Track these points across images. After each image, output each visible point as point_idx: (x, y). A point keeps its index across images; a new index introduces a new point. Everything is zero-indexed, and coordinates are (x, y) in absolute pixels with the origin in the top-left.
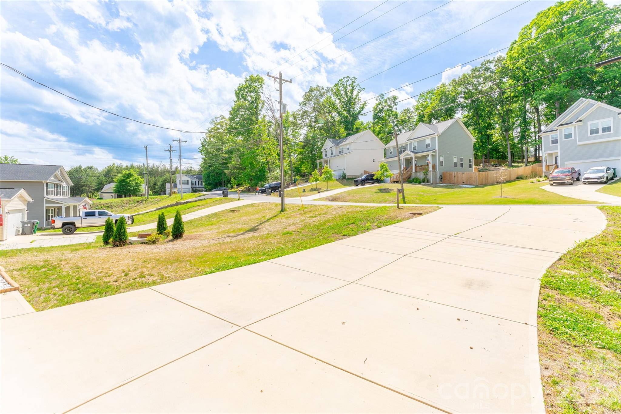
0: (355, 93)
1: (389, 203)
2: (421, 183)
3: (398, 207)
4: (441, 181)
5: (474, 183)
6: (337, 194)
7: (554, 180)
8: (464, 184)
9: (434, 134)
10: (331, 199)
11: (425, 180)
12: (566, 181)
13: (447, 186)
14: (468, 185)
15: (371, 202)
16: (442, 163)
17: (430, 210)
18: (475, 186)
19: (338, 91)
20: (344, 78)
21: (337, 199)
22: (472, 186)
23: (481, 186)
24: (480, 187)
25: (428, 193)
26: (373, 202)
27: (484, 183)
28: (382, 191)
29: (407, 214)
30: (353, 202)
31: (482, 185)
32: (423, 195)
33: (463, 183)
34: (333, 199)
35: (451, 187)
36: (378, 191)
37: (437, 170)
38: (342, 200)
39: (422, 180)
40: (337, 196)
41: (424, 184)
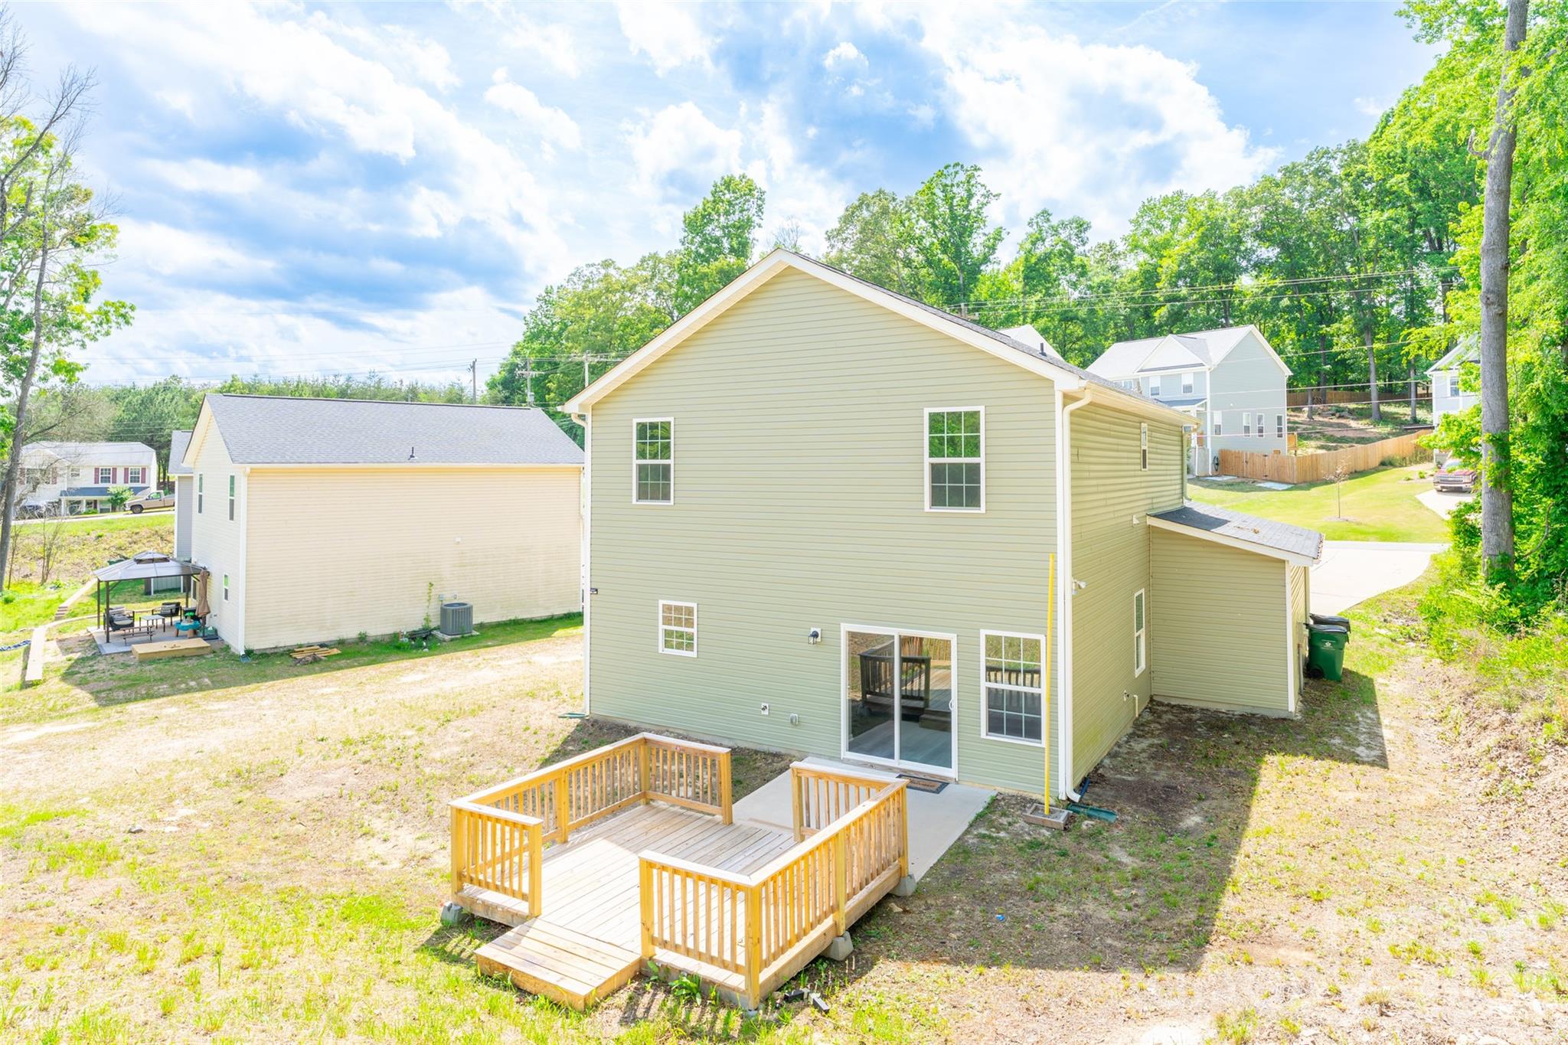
0: (974, 205)
4: (1217, 472)
5: (1289, 478)
7: (1443, 481)
8: (1267, 481)
9: (1202, 365)
12: (1463, 486)
13: (1232, 484)
14: (1276, 482)
16: (1218, 430)
18: (1290, 486)
19: (932, 205)
20: (946, 168)
22: (1286, 487)
23: (1303, 484)
24: (1302, 489)
27: (1308, 478)
31: (1305, 482)
33: (1265, 479)
35: (1240, 487)
37: (1209, 446)
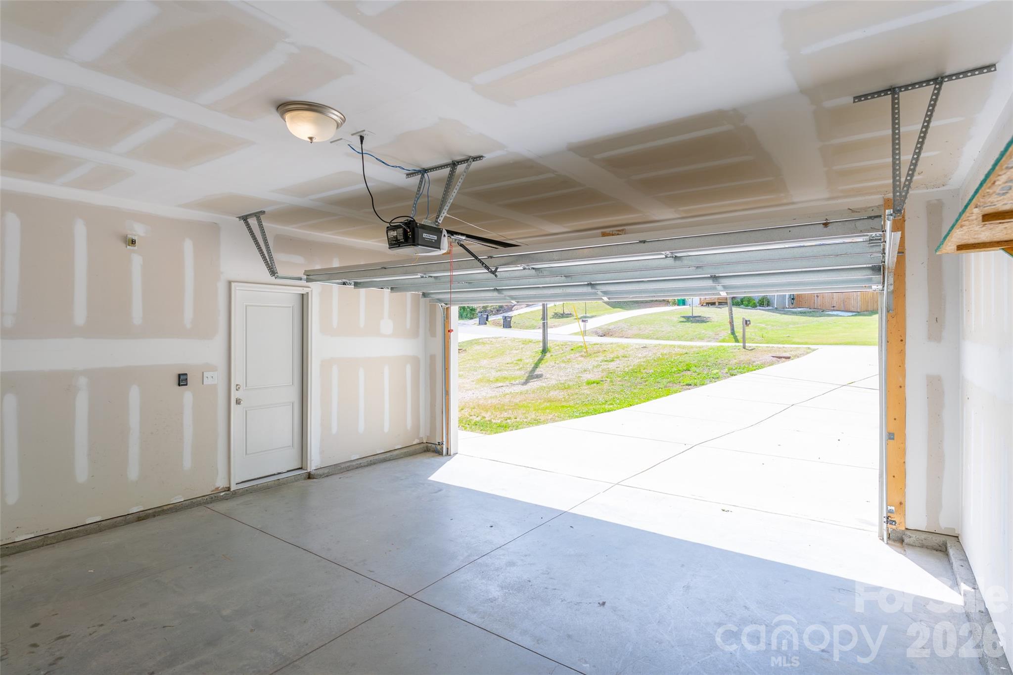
1: (709, 341)
2: (756, 307)
3: (744, 347)
4: (792, 304)
5: (852, 309)
6: (609, 325)
8: (834, 310)
10: (601, 333)
11: (763, 302)
13: (805, 313)
14: (842, 311)
15: (674, 340)
17: (798, 352)
18: (854, 314)
21: (611, 333)
22: (850, 314)
23: (865, 313)
24: (864, 315)
25: (772, 326)
26: (679, 338)
27: (870, 308)
28: (689, 319)
29: (768, 357)
30: (643, 338)
31: (866, 311)
32: (765, 328)
33: (832, 308)
34: (605, 333)
35: (811, 314)
36: (683, 319)
38: (621, 335)
39: (757, 301)
40: (610, 328)
41: (761, 308)
